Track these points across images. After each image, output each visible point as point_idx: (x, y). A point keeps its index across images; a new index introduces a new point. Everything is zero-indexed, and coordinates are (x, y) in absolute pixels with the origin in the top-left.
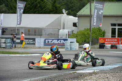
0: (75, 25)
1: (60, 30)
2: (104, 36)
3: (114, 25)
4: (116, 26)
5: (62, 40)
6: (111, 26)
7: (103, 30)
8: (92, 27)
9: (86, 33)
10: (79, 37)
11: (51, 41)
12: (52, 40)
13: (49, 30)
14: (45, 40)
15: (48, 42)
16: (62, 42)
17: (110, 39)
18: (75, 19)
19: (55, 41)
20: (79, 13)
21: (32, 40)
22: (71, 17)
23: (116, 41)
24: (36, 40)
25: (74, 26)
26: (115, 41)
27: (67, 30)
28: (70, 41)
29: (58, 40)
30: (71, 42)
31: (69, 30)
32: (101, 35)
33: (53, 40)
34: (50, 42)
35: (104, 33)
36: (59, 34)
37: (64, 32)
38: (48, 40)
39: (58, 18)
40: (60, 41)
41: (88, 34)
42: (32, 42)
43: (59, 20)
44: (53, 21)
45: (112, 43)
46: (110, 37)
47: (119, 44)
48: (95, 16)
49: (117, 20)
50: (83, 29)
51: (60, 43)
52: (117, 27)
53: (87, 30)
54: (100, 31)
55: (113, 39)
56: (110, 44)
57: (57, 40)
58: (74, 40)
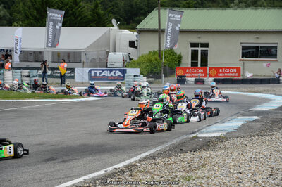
0: (132, 44)
1: (110, 54)
2: (180, 61)
4: (198, 47)
5: (117, 72)
6: (191, 46)
7: (178, 53)
9: (153, 59)
10: (143, 66)
11: (100, 73)
12: (101, 71)
13: (92, 53)
14: (90, 72)
16: (117, 75)
17: (189, 69)
18: (132, 36)
19: (106, 73)
20: (139, 27)
21: (69, 72)
22: (126, 32)
24: (77, 70)
26: (200, 73)
27: (121, 54)
28: (133, 75)
29: (111, 71)
30: (135, 76)
31: (124, 54)
32: (176, 60)
34: (98, 75)
35: (180, 57)
36: (108, 60)
37: (116, 58)
38: (95, 71)
39: (105, 33)
40: (115, 73)
41: (156, 60)
42: (70, 75)
43: (107, 37)
44: (97, 39)
45: (195, 75)
46: (190, 66)
47: (206, 76)
48: (169, 34)
49: (199, 38)
50: (147, 52)
51: (114, 75)
52: (200, 49)
53: (154, 53)
54: (173, 55)
56: (193, 77)
57: (109, 71)
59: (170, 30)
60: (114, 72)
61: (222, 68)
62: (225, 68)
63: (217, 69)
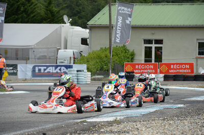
0: (84, 41)
1: (59, 51)
2: (132, 59)
3: (149, 42)
4: (152, 44)
5: (63, 68)
6: (144, 43)
7: (131, 50)
8: (114, 45)
9: (103, 55)
10: (92, 63)
11: (45, 70)
12: (45, 68)
13: (40, 50)
15: (40, 70)
17: (142, 64)
18: (85, 33)
19: (51, 70)
20: (90, 23)
21: (11, 68)
22: (78, 29)
23: (152, 69)
24: (19, 67)
25: (82, 44)
26: (150, 69)
27: (72, 51)
28: (76, 69)
29: (56, 67)
30: (78, 71)
31: (75, 51)
32: (128, 58)
33: (48, 67)
34: (42, 71)
35: (133, 55)
36: (58, 57)
37: (66, 54)
38: (40, 68)
39: (57, 29)
40: (60, 70)
41: (106, 57)
42: (12, 71)
43: (57, 34)
44: (47, 35)
45: (145, 71)
46: (143, 62)
48: (118, 28)
49: (153, 34)
50: (99, 49)
51: (59, 71)
52: (153, 46)
53: (106, 49)
54: (125, 52)
55: (146, 65)
57: (54, 68)
58: (84, 67)
59: (119, 24)
60: (59, 68)
61: (174, 64)
62: (177, 64)
63: (168, 65)
